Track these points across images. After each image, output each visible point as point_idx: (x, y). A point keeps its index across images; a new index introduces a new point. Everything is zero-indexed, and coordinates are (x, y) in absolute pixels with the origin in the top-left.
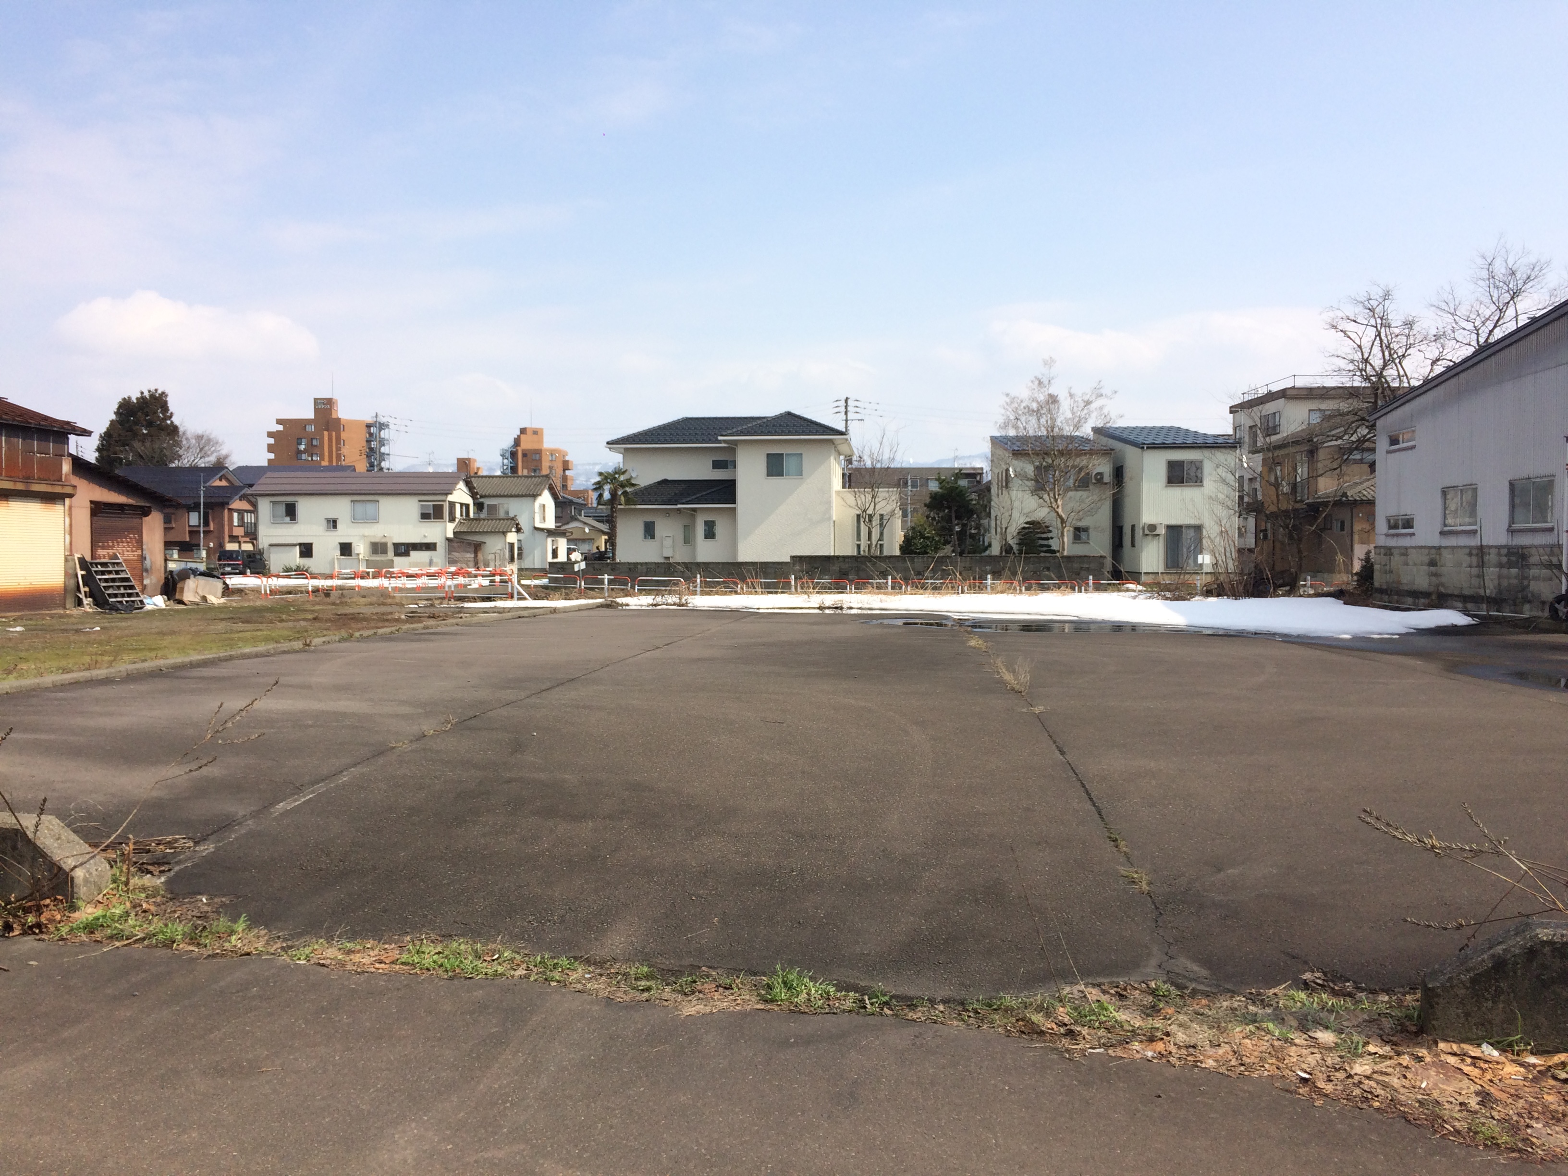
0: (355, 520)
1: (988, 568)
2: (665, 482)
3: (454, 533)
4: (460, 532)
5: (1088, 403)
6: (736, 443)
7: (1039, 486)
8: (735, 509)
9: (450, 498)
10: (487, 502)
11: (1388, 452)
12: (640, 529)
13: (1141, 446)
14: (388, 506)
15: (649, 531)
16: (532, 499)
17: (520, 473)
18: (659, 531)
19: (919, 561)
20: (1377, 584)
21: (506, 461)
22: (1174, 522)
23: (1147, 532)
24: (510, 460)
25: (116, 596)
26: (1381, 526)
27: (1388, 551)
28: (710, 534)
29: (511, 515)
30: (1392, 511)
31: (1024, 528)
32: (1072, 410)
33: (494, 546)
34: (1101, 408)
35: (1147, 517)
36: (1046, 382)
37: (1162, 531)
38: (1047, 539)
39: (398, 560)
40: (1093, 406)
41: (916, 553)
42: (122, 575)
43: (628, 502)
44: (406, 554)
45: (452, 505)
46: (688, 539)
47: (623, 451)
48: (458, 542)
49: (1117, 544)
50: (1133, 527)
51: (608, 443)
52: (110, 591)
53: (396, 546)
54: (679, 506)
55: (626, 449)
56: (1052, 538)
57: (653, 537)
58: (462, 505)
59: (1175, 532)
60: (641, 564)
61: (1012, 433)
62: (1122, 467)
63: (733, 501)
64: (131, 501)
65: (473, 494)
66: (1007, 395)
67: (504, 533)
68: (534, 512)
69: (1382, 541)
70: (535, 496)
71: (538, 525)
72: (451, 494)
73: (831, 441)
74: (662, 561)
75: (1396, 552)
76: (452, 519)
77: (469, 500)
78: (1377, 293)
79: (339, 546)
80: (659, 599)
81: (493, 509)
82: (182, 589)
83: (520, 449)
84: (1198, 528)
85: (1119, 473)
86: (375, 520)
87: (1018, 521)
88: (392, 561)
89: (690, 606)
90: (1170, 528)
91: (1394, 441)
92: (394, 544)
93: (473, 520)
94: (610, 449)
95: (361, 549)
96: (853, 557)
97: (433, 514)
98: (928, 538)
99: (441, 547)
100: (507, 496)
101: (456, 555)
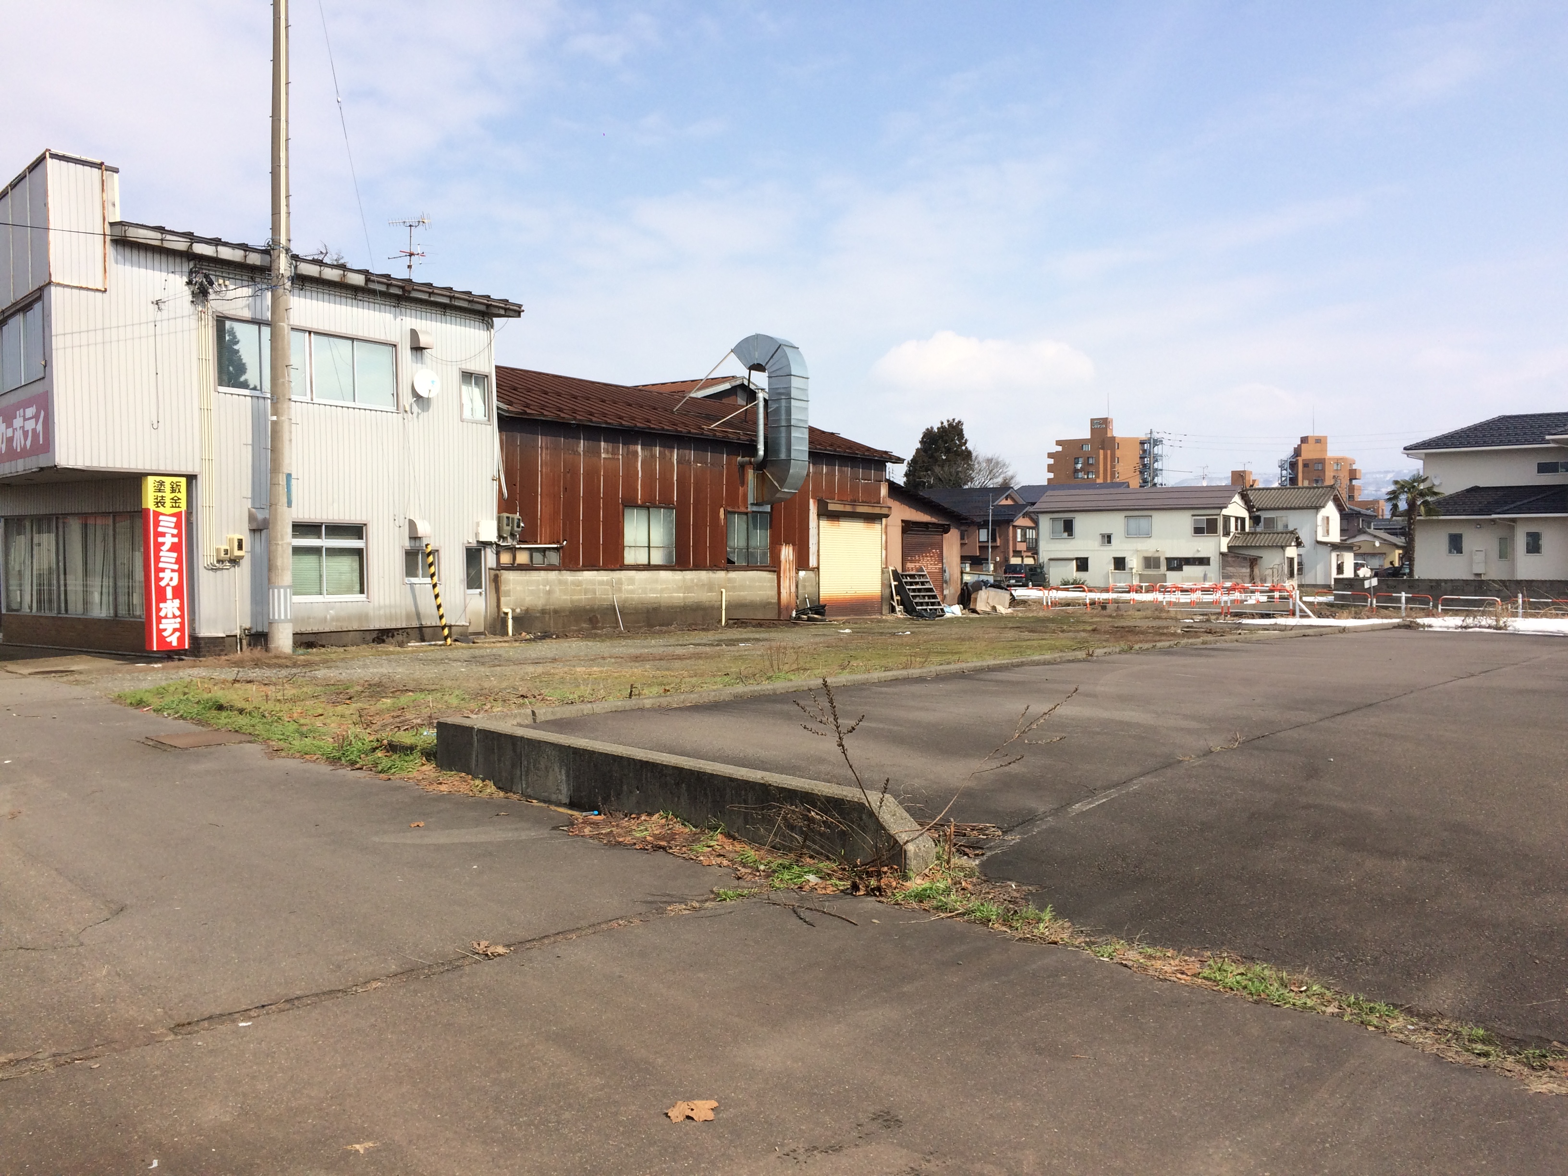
0: (1129, 535)
2: (1475, 489)
3: (1228, 547)
4: (1235, 546)
9: (1225, 512)
10: (1264, 515)
12: (1444, 543)
14: (1160, 520)
15: (1456, 544)
16: (1316, 510)
17: (1300, 485)
18: (1466, 544)
21: (1284, 472)
24: (1289, 471)
25: (921, 604)
28: (1534, 546)
29: (1291, 528)
33: (1271, 561)
39: (1171, 575)
42: (927, 586)
43: (1429, 512)
44: (1179, 568)
45: (1227, 519)
46: (1505, 552)
47: (1423, 456)
48: (1232, 556)
51: (1405, 449)
52: (917, 600)
53: (1169, 560)
54: (1494, 516)
55: (1426, 454)
57: (1460, 551)
58: (1237, 518)
60: (1446, 581)
64: (934, 520)
65: (1249, 507)
67: (1283, 548)
68: (1317, 526)
70: (1317, 508)
71: (1320, 538)
72: (1226, 507)
74: (1472, 578)
76: (1227, 533)
77: (1245, 514)
79: (1113, 561)
80: (1470, 621)
81: (1270, 522)
82: (976, 599)
83: (1300, 459)
86: (1148, 535)
88: (1165, 575)
89: (1510, 629)
92: (1167, 559)
93: (1248, 533)
94: (1408, 455)
95: (1134, 563)
97: (1205, 528)
99: (1215, 561)
100: (1286, 509)
101: (1231, 570)
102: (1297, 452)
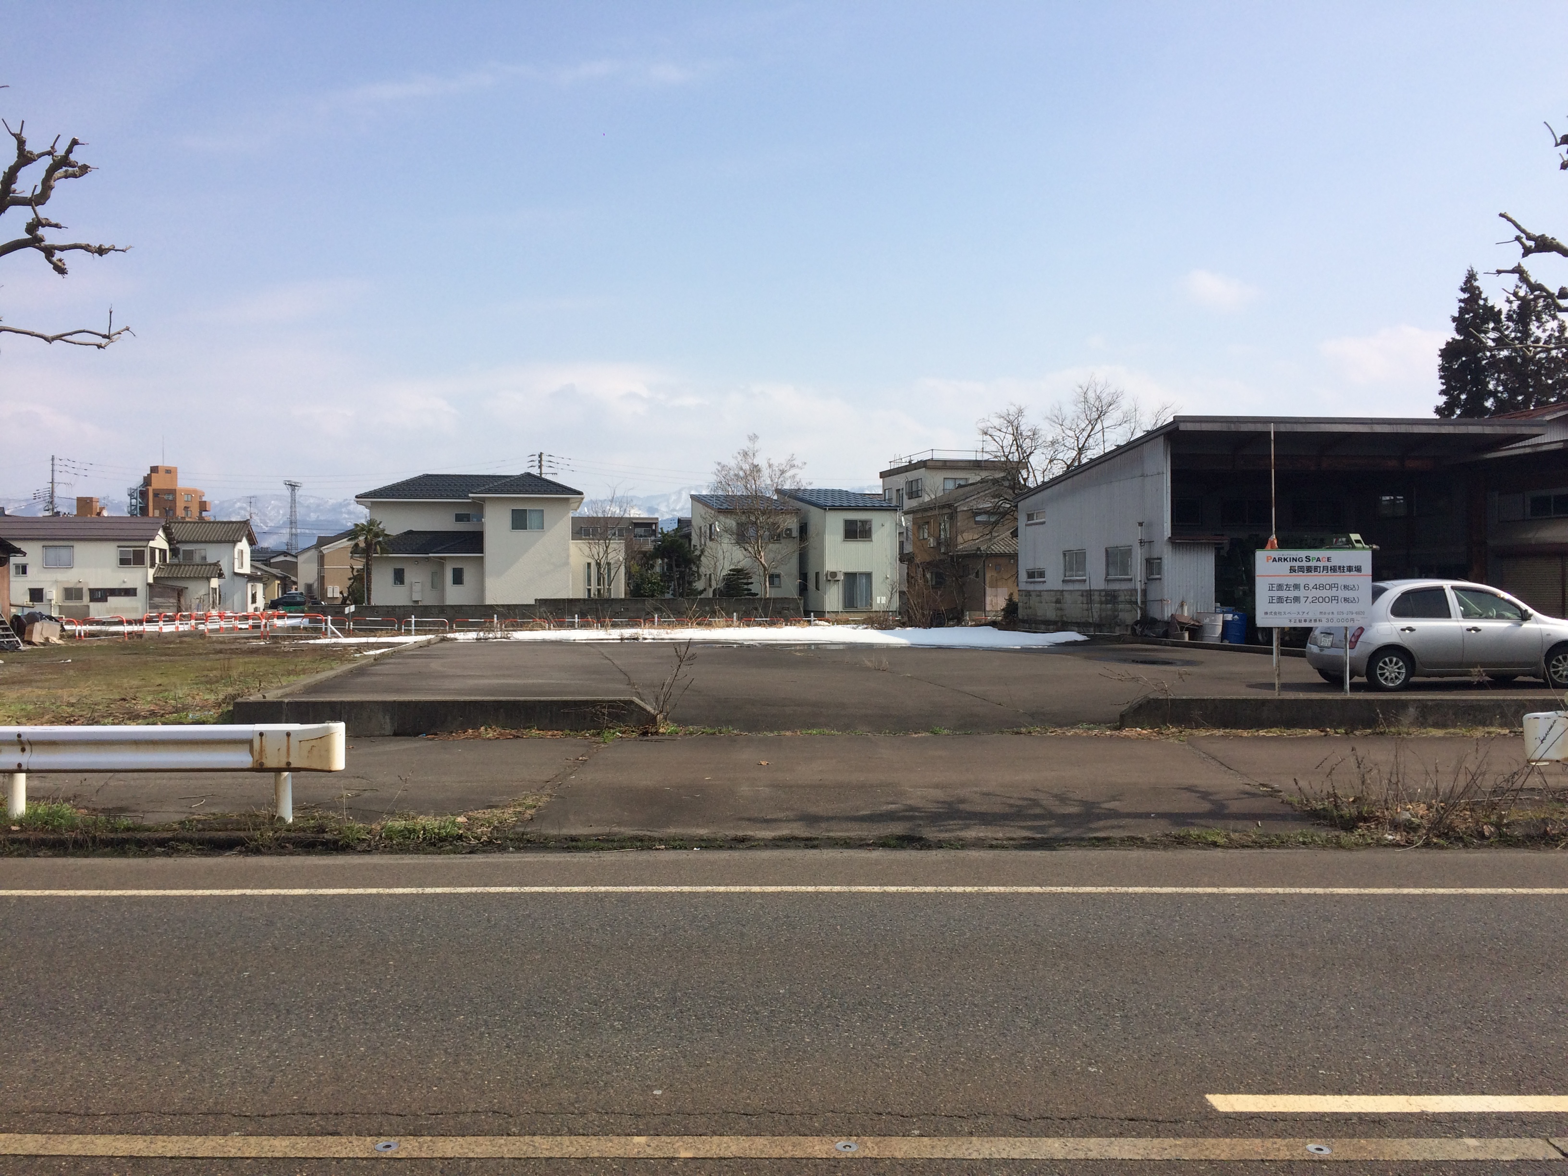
0: (48, 565)
1: (707, 608)
2: (410, 532)
3: (154, 578)
4: (161, 577)
5: (783, 472)
6: (484, 499)
7: (741, 538)
8: (482, 557)
9: (152, 544)
10: (183, 547)
11: (1026, 525)
12: (390, 576)
13: (823, 508)
14: (81, 550)
15: (399, 577)
16: (231, 545)
17: (151, 515)
18: (408, 577)
19: (649, 603)
20: (1020, 617)
21: (134, 501)
22: (850, 570)
23: (829, 578)
24: (139, 500)
26: (1023, 576)
27: (1028, 593)
28: (458, 578)
29: (210, 560)
30: (1031, 566)
31: (729, 575)
32: (771, 477)
33: (197, 590)
34: (794, 476)
35: (830, 566)
36: (751, 455)
37: (841, 577)
38: (748, 584)
39: (93, 605)
40: (788, 475)
41: (645, 596)
43: (382, 551)
44: (105, 600)
45: (153, 550)
46: (437, 584)
47: (370, 504)
48: (156, 588)
49: (803, 589)
50: (817, 574)
51: (357, 497)
53: (92, 591)
54: (431, 555)
55: (372, 502)
56: (752, 583)
57: (402, 582)
58: (160, 550)
59: (851, 577)
60: (399, 607)
61: (720, 493)
62: (806, 524)
63: (481, 551)
65: (170, 539)
66: (719, 464)
67: (208, 579)
68: (234, 558)
69: (1023, 586)
70: (234, 542)
71: (237, 570)
72: (153, 540)
73: (568, 499)
74: (411, 604)
75: (1033, 594)
76: (152, 565)
77: (165, 546)
78: (1013, 410)
79: (28, 592)
81: (189, 554)
83: (150, 489)
84: (869, 575)
85: (803, 529)
86: (69, 565)
87: (725, 568)
88: (88, 606)
90: (847, 575)
91: (1030, 517)
92: (90, 590)
93: (168, 565)
94: (357, 502)
95: (53, 594)
96: (584, 600)
97: (133, 559)
98: (655, 583)
99: (142, 591)
100: (206, 542)
101: (157, 600)
102: (147, 481)
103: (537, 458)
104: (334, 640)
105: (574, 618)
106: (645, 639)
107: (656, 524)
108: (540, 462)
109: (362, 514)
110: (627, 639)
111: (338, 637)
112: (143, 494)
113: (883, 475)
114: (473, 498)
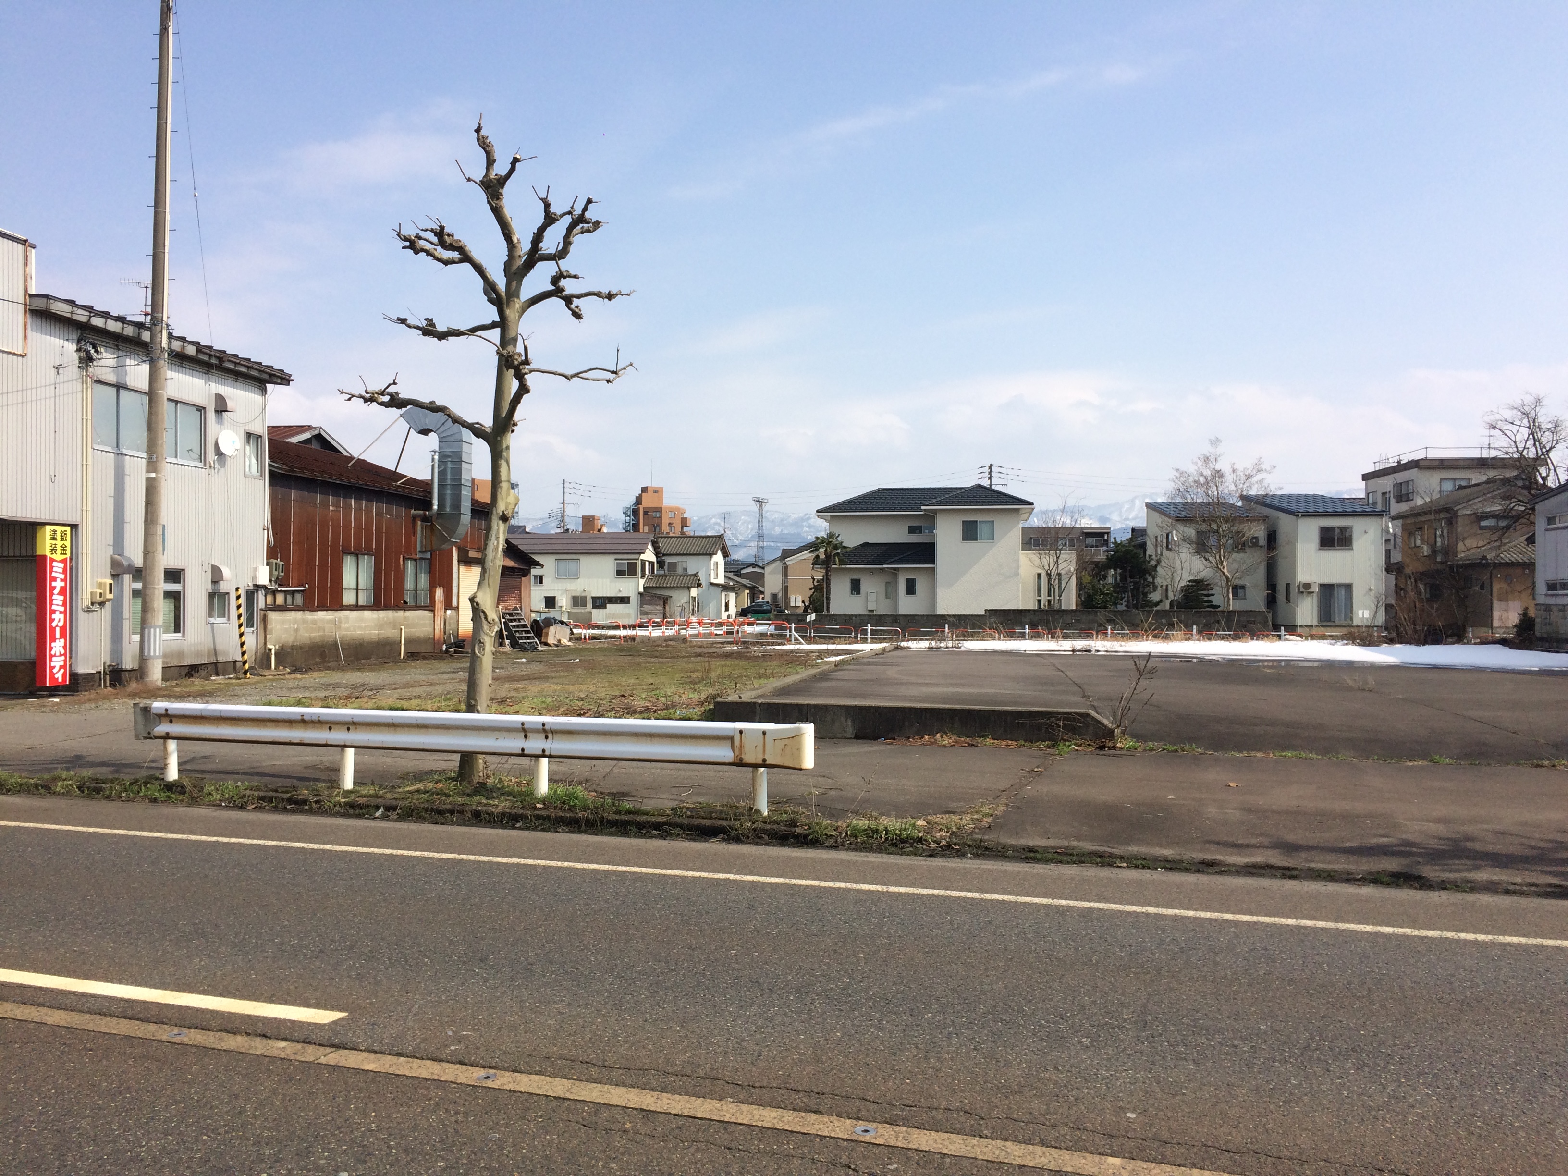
0: (559, 576)
1: (1164, 621)
2: (866, 544)
3: (644, 588)
4: (653, 587)
5: (1249, 477)
6: (935, 511)
7: (1201, 547)
8: (933, 569)
9: (643, 557)
10: (668, 560)
11: (1547, 530)
12: (848, 586)
13: (1294, 514)
14: (587, 563)
15: (856, 587)
16: (707, 557)
17: (641, 531)
18: (864, 587)
19: (1101, 615)
20: (1538, 634)
21: (628, 518)
22: (1326, 580)
23: (1302, 589)
24: (632, 517)
25: (521, 638)
26: (1541, 588)
27: (1548, 608)
28: (911, 589)
29: (691, 571)
30: (1551, 576)
31: (1188, 586)
32: (1235, 483)
33: (679, 599)
34: (1261, 481)
35: (1302, 577)
36: (1213, 460)
37: (1316, 589)
38: (1208, 595)
39: (595, 612)
40: (1254, 479)
41: (1097, 607)
42: (522, 623)
44: (603, 606)
45: (643, 562)
46: (890, 594)
47: (829, 518)
48: (647, 596)
49: (1271, 601)
50: (1288, 585)
51: (818, 511)
52: (518, 635)
53: (594, 599)
54: (882, 566)
55: (831, 516)
56: (1213, 595)
57: (859, 593)
58: (650, 562)
59: (1327, 589)
60: (856, 616)
61: (1179, 500)
62: (1275, 532)
63: (933, 562)
64: (516, 565)
65: (657, 553)
66: (1177, 470)
67: (689, 588)
68: (710, 570)
69: (1541, 600)
70: (711, 555)
71: (713, 581)
72: (643, 553)
73: (1018, 509)
74: (867, 613)
75: (1555, 609)
76: (643, 576)
77: (653, 559)
78: (1529, 400)
79: (544, 599)
81: (673, 566)
82: (547, 634)
83: (641, 507)
84: (1349, 587)
85: (1272, 537)
86: (576, 576)
87: (1183, 579)
88: (591, 613)
90: (1323, 586)
91: (1551, 520)
92: (593, 598)
93: (656, 576)
94: (818, 516)
95: (563, 602)
96: (1034, 610)
97: (627, 571)
98: (1108, 594)
99: (634, 599)
100: (686, 555)
101: (647, 608)
102: (639, 500)
103: (987, 470)
104: (797, 647)
105: (1024, 629)
106: (1098, 651)
107: (1108, 533)
108: (990, 473)
109: (821, 528)
110: (1079, 651)
111: (801, 643)
112: (635, 512)
113: (1366, 477)
114: (925, 510)
